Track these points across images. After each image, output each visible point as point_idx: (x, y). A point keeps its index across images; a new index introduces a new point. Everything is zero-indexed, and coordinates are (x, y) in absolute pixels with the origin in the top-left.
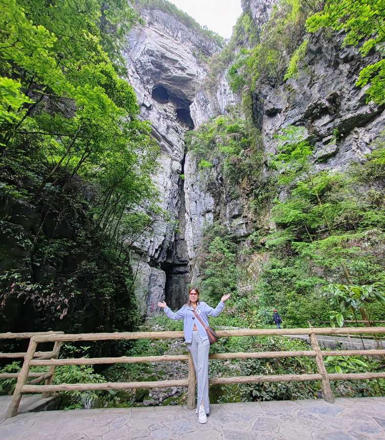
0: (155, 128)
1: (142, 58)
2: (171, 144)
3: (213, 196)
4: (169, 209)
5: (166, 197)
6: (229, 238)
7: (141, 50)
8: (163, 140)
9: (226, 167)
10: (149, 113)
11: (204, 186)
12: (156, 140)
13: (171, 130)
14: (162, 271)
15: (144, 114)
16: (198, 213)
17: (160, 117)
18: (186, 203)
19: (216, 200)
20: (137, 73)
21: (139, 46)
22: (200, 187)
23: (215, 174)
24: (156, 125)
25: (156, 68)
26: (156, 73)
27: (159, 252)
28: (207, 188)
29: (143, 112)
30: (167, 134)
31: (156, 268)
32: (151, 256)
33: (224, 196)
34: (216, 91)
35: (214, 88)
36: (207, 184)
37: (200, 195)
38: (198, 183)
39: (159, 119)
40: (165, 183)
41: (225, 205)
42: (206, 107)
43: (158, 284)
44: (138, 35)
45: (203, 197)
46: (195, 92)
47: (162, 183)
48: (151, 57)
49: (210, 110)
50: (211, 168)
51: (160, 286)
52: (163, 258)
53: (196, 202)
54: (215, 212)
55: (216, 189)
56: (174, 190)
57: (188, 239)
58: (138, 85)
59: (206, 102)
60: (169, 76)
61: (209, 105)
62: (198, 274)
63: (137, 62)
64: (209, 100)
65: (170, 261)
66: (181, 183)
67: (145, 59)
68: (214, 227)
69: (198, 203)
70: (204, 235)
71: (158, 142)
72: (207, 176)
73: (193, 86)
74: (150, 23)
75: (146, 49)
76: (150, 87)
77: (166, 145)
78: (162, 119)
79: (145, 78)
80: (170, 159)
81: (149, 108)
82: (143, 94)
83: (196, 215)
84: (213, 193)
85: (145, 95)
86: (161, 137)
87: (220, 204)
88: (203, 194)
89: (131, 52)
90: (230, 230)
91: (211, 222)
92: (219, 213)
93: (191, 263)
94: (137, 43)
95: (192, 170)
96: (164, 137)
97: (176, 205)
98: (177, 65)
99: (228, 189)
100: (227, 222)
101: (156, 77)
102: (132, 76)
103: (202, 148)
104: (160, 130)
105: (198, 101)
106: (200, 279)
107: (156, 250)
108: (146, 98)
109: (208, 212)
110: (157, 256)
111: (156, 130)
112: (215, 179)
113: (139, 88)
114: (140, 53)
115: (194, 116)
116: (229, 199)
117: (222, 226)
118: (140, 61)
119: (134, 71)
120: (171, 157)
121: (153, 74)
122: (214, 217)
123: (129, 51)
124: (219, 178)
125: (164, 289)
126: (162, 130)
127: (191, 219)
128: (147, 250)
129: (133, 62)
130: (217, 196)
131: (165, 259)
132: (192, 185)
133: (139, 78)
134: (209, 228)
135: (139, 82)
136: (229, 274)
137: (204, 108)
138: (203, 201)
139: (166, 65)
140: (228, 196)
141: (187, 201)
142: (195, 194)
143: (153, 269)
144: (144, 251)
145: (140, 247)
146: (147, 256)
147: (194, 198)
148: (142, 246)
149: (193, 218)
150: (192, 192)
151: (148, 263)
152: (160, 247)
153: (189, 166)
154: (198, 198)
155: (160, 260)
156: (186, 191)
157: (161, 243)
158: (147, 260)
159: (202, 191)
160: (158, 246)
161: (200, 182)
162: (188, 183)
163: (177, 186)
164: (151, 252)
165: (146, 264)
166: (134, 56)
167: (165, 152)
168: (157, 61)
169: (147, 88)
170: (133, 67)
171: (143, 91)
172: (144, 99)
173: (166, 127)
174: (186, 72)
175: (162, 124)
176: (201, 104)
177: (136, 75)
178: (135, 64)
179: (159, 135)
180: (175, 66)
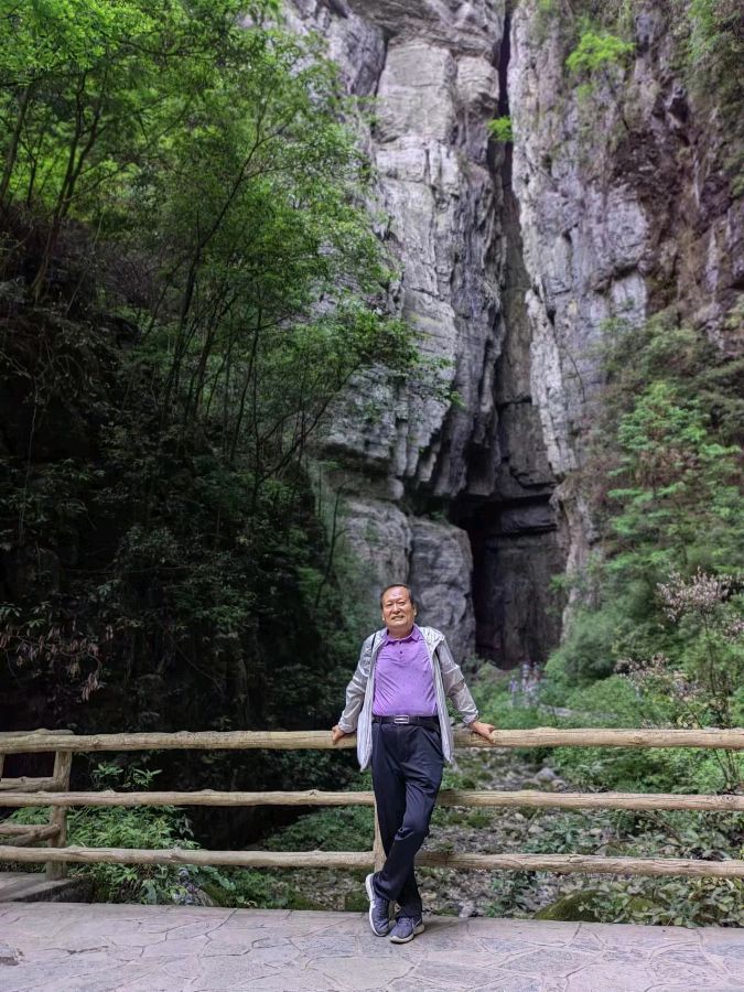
3: (643, 200)
4: (459, 282)
5: (441, 230)
6: (718, 381)
9: (700, 47)
11: (599, 158)
14: (456, 530)
16: (579, 283)
18: (527, 243)
19: (656, 213)
22: (584, 163)
23: (649, 92)
27: (434, 459)
28: (612, 166)
31: (432, 519)
32: (406, 479)
33: (695, 190)
36: (613, 147)
37: (582, 204)
38: (572, 146)
40: (434, 171)
41: (701, 230)
43: (445, 578)
45: (594, 210)
47: (420, 171)
50: (627, 60)
51: (452, 584)
52: (453, 481)
53: (567, 237)
54: (651, 273)
55: (654, 161)
56: (473, 198)
57: (543, 399)
62: (590, 536)
65: (483, 490)
66: (498, 157)
68: (651, 336)
69: (575, 241)
70: (610, 377)
72: (613, 105)
80: (446, 52)
83: (570, 296)
84: (641, 185)
87: (676, 228)
88: (595, 197)
90: (721, 344)
91: (638, 319)
92: (674, 273)
93: (560, 493)
95: (543, 89)
97: (489, 258)
99: (711, 155)
100: (707, 311)
106: (598, 554)
107: (424, 455)
109: (623, 272)
110: (427, 474)
112: (648, 110)
116: (716, 200)
117: (687, 333)
120: (447, 43)
122: (651, 295)
124: (668, 104)
125: (466, 596)
127: (551, 314)
128: (384, 454)
130: (659, 194)
131: (462, 484)
132: (547, 162)
134: (628, 344)
136: (720, 529)
138: (597, 229)
140: (713, 186)
141: (530, 239)
142: (563, 200)
143: (420, 525)
144: (378, 459)
145: (360, 448)
146: (391, 478)
147: (560, 218)
148: (367, 443)
149: (559, 310)
150: (549, 194)
151: (396, 502)
152: (435, 438)
153: (530, 70)
154: (574, 215)
155: (443, 488)
156: (522, 193)
157: (438, 423)
158: (392, 493)
159: (589, 183)
160: (429, 436)
161: (582, 141)
162: (530, 155)
163: (485, 174)
164: (405, 460)
165: (389, 507)
167: (419, 23)
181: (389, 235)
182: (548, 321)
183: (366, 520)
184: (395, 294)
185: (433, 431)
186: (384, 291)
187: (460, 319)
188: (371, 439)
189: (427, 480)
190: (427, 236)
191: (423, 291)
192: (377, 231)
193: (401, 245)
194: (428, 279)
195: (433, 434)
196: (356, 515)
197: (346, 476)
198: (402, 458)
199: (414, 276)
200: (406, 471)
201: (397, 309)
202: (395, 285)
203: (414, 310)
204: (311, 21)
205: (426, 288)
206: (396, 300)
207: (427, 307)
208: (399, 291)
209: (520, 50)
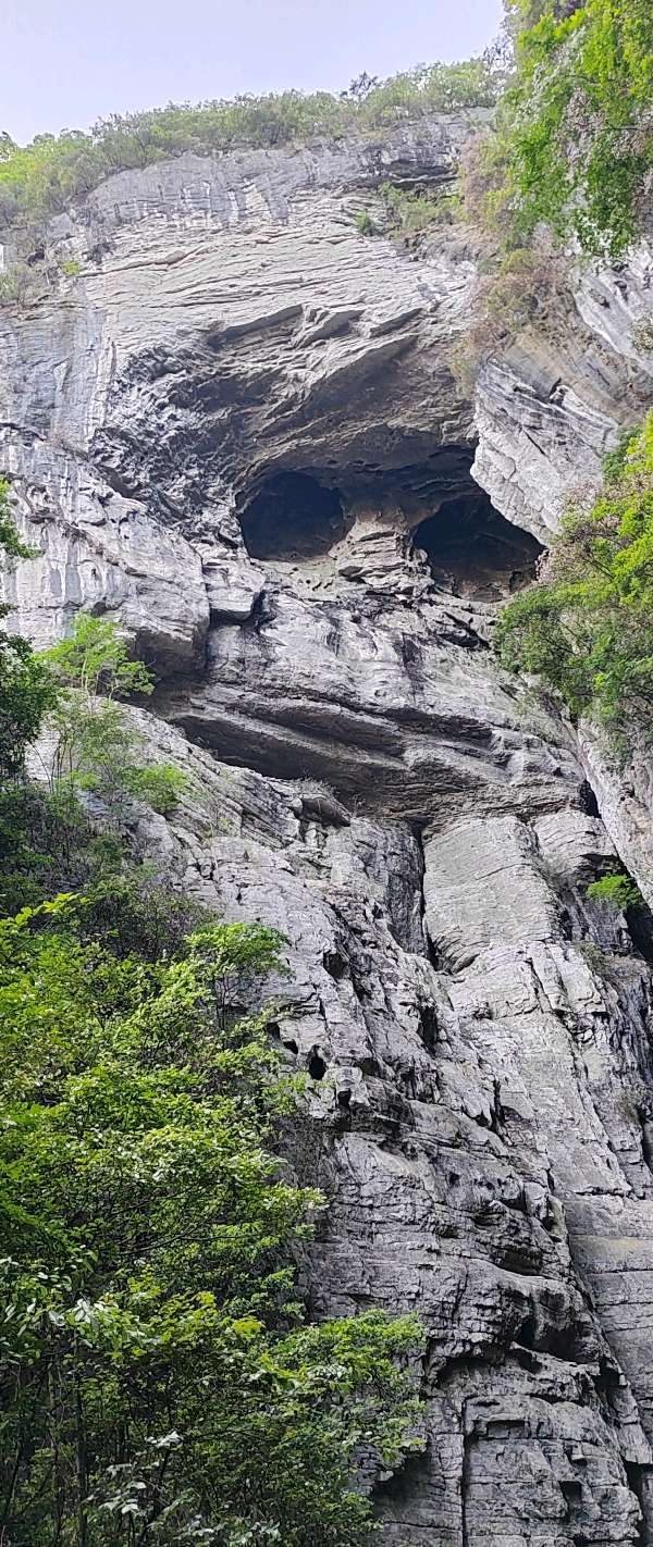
0: (333, 700)
1: (119, 411)
2: (469, 733)
5: (595, 1076)
7: (101, 383)
8: (410, 737)
10: (264, 644)
12: (365, 759)
13: (432, 653)
15: (241, 661)
17: (335, 623)
20: (127, 494)
21: (81, 376)
24: (326, 679)
25: (209, 408)
26: (218, 431)
29: (234, 655)
30: (418, 684)
34: (573, 309)
35: (554, 299)
39: (333, 641)
40: (552, 991)
42: (559, 419)
44: (63, 334)
46: (461, 391)
47: (526, 995)
48: (160, 382)
49: (594, 416)
56: (633, 1010)
58: (152, 544)
59: (546, 396)
60: (289, 405)
61: (571, 401)
63: (100, 446)
64: (559, 374)
67: (136, 404)
71: (380, 761)
73: (433, 366)
74: (95, 254)
75: (122, 365)
76: (220, 514)
77: (445, 754)
78: (350, 630)
79: (176, 489)
80: (510, 820)
81: (257, 618)
82: (196, 570)
85: (206, 570)
86: (393, 728)
89: (55, 420)
94: (69, 370)
96: (410, 719)
98: (305, 329)
101: (228, 450)
102: (101, 524)
104: (366, 694)
105: (498, 418)
108: (216, 580)
111: (344, 704)
113: (163, 554)
114: (103, 397)
115: (521, 507)
118: (113, 433)
119: (103, 489)
120: (510, 807)
121: (201, 452)
123: (47, 424)
126: (379, 683)
129: (85, 457)
133: (142, 507)
135: (148, 526)
137: (551, 433)
139: (249, 365)
153: (628, 800)
163: (639, 965)
166: (79, 429)
167: (458, 797)
168: (198, 380)
169: (207, 527)
170: (93, 480)
171: (189, 555)
172: (208, 588)
173: (395, 657)
174: (365, 327)
175: (365, 654)
176: (526, 419)
177: (122, 505)
178: (99, 459)
179: (378, 721)
180: (295, 340)
181: (501, 1115)
184: (542, 1215)
186: (519, 1215)
188: (587, 1532)
190: (574, 1093)
191: (598, 1191)
192: (475, 1112)
193: (527, 1123)
194: (603, 1166)
199: (574, 1171)
201: (556, 1240)
202: (537, 1195)
203: (594, 1232)
204: (297, 845)
205: (601, 1185)
206: (549, 1224)
207: (616, 1220)
208: (550, 1206)
209: (601, 781)
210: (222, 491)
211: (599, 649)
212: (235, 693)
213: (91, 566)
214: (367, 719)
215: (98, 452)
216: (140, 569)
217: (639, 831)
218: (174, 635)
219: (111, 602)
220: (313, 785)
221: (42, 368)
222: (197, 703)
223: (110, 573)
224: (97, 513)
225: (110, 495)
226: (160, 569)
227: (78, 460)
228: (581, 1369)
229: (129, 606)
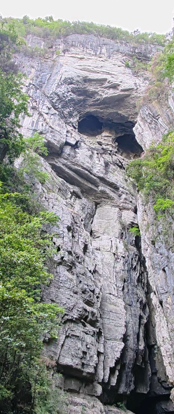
0: (87, 170)
1: (59, 89)
2: (114, 187)
4: (126, 290)
5: (118, 269)
7: (57, 82)
8: (101, 184)
10: (75, 152)
12: (90, 185)
13: (112, 167)
14: (130, 413)
15: (69, 155)
16: (171, 289)
17: (93, 153)
18: (149, 273)
20: (55, 109)
21: (53, 78)
22: (167, 242)
24: (87, 165)
25: (79, 95)
26: (80, 101)
27: (117, 373)
29: (68, 153)
30: (107, 172)
31: (118, 406)
32: (103, 383)
34: (167, 99)
35: (164, 96)
37: (168, 257)
38: (161, 237)
39: (91, 157)
40: (114, 248)
42: (156, 123)
44: (51, 67)
46: (137, 110)
47: (108, 248)
48: (70, 86)
49: (164, 125)
52: (128, 385)
53: (164, 270)
56: (130, 258)
57: (162, 342)
58: (57, 122)
59: (155, 117)
60: (97, 100)
61: (160, 120)
63: (52, 96)
64: (159, 113)
65: (144, 390)
67: (63, 89)
69: (167, 272)
71: (93, 187)
73: (132, 102)
74: (64, 51)
75: (63, 79)
76: (75, 120)
77: (108, 190)
78: (95, 156)
79: (66, 111)
80: (117, 209)
81: (75, 146)
82: (65, 131)
83: (168, 294)
85: (68, 132)
86: (98, 180)
89: (44, 87)
94: (50, 76)
95: (150, 218)
96: (102, 179)
97: (139, 280)
98: (107, 84)
101: (81, 106)
102: (47, 114)
103: (157, 181)
104: (95, 171)
105: (143, 119)
107: (112, 371)
108: (69, 135)
110: (114, 381)
111: (89, 172)
113: (59, 125)
114: (56, 85)
115: (142, 140)
118: (56, 94)
119: (50, 106)
120: (118, 206)
121: (75, 104)
123: (42, 87)
126: (98, 169)
127: (161, 303)
128: (92, 370)
129: (48, 97)
131: (132, 387)
132: (153, 243)
133: (57, 113)
135: (57, 118)
137: (153, 126)
139: (92, 88)
141: (150, 271)
142: (161, 256)
143: (111, 411)
144: (88, 373)
145: (79, 367)
146: (95, 383)
147: (160, 263)
148: (83, 364)
149: (164, 301)
150: (155, 254)
151: (97, 397)
152: (117, 363)
153: (144, 212)
154: (166, 262)
155: (122, 389)
156: (146, 254)
157: (118, 355)
158: (96, 392)
159: (169, 249)
160: (114, 361)
161: (165, 235)
162: (147, 241)
163: (135, 249)
164: (103, 374)
165: (95, 400)
166: (49, 91)
167: (108, 200)
168: (79, 88)
169: (71, 122)
170: (48, 103)
171: (64, 127)
172: (67, 136)
173: (103, 165)
174: (120, 88)
175: (97, 162)
176: (149, 121)
177: (53, 111)
178: (51, 99)
179: (95, 178)
180: (103, 86)
181: (95, 271)
182: (160, 305)
183: (81, 407)
184: (97, 295)
185: (116, 359)
186: (92, 293)
187: (127, 306)
188: (85, 362)
189: (114, 384)
190: (112, 272)
191: (110, 294)
192: (90, 269)
193: (100, 275)
194: (113, 289)
195: (116, 360)
196: (76, 404)
197: (73, 382)
198: (101, 372)
199: (107, 288)
200: (103, 380)
201: (98, 301)
202: (97, 291)
203: (107, 302)
204: (69, 200)
205: (111, 293)
206: (98, 297)
207: (112, 301)
208: (99, 294)
209: (140, 206)
210: (77, 115)
211: (149, 177)
212: (66, 161)
213: (42, 123)
214: (93, 177)
215: (51, 97)
216: (53, 127)
217: (144, 220)
218: (56, 144)
219: (44, 132)
220: (77, 188)
221: (45, 74)
222: (56, 161)
223: (46, 125)
224: (46, 111)
225: (51, 108)
226: (57, 128)
227: (46, 97)
228: (95, 329)
229: (48, 134)
